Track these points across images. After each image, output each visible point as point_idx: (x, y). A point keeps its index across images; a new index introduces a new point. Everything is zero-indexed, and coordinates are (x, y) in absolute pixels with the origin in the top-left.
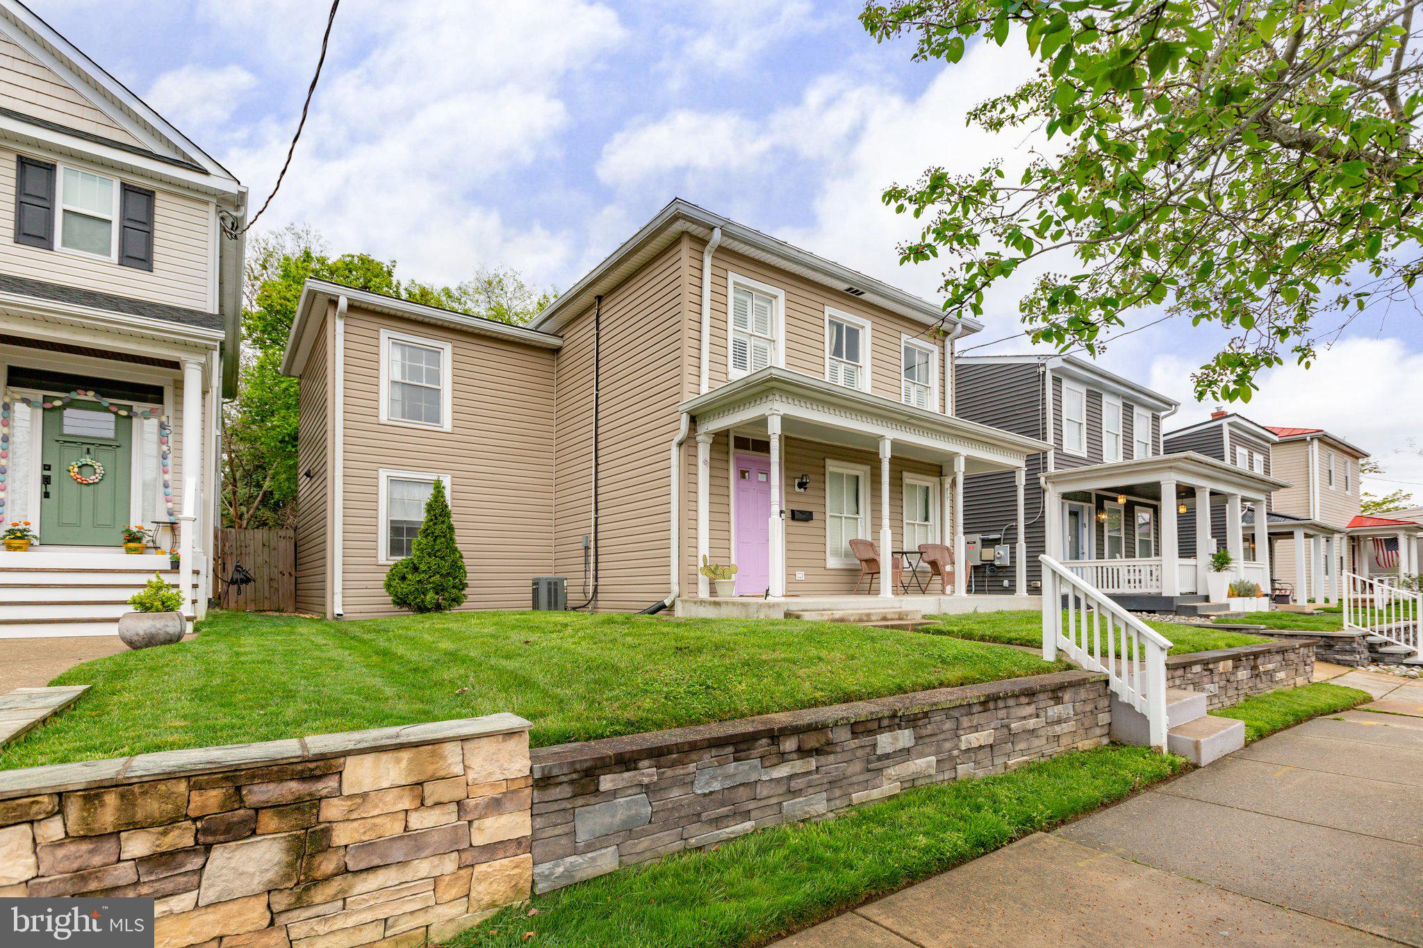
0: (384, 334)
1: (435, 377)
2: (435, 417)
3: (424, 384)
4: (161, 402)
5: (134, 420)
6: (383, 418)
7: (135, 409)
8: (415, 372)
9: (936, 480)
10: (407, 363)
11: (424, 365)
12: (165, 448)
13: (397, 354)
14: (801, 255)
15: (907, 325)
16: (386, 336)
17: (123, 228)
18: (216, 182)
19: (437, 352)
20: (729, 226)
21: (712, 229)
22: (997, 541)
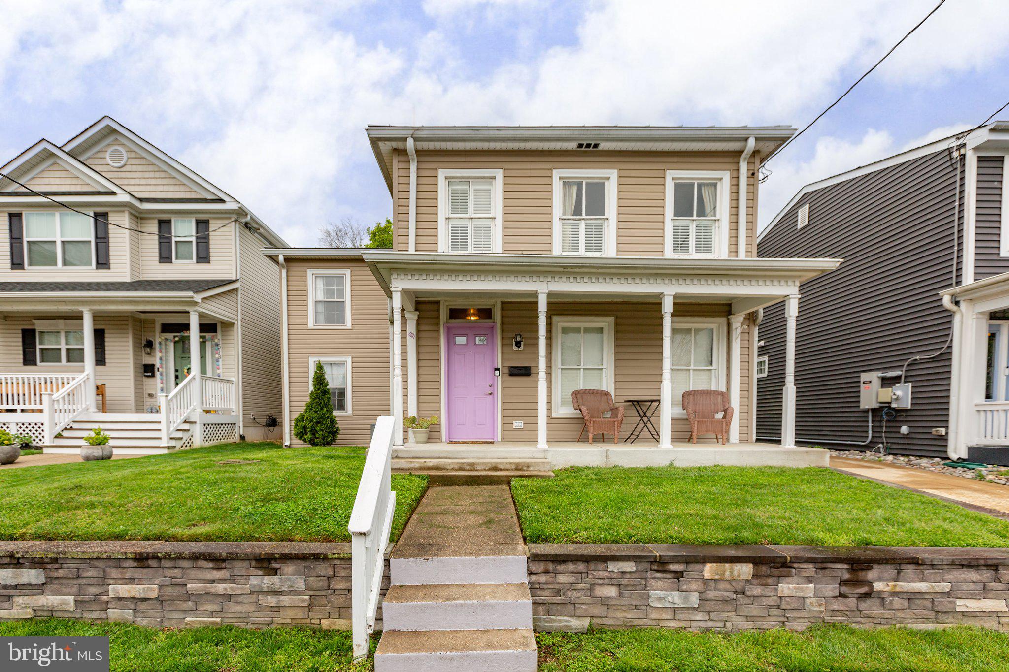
0: (310, 272)
1: (341, 293)
2: (342, 320)
3: (335, 300)
4: (216, 332)
5: (207, 343)
6: (311, 325)
7: (207, 338)
8: (328, 293)
9: (723, 320)
10: (325, 287)
11: (335, 287)
12: (217, 356)
13: (320, 284)
14: (501, 133)
15: (675, 159)
16: (311, 273)
17: (197, 243)
18: (230, 206)
19: (341, 277)
20: (417, 132)
21: (405, 139)
22: (896, 380)
